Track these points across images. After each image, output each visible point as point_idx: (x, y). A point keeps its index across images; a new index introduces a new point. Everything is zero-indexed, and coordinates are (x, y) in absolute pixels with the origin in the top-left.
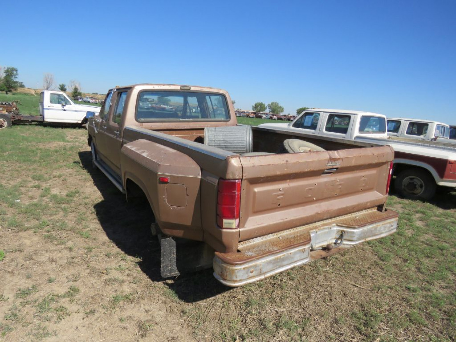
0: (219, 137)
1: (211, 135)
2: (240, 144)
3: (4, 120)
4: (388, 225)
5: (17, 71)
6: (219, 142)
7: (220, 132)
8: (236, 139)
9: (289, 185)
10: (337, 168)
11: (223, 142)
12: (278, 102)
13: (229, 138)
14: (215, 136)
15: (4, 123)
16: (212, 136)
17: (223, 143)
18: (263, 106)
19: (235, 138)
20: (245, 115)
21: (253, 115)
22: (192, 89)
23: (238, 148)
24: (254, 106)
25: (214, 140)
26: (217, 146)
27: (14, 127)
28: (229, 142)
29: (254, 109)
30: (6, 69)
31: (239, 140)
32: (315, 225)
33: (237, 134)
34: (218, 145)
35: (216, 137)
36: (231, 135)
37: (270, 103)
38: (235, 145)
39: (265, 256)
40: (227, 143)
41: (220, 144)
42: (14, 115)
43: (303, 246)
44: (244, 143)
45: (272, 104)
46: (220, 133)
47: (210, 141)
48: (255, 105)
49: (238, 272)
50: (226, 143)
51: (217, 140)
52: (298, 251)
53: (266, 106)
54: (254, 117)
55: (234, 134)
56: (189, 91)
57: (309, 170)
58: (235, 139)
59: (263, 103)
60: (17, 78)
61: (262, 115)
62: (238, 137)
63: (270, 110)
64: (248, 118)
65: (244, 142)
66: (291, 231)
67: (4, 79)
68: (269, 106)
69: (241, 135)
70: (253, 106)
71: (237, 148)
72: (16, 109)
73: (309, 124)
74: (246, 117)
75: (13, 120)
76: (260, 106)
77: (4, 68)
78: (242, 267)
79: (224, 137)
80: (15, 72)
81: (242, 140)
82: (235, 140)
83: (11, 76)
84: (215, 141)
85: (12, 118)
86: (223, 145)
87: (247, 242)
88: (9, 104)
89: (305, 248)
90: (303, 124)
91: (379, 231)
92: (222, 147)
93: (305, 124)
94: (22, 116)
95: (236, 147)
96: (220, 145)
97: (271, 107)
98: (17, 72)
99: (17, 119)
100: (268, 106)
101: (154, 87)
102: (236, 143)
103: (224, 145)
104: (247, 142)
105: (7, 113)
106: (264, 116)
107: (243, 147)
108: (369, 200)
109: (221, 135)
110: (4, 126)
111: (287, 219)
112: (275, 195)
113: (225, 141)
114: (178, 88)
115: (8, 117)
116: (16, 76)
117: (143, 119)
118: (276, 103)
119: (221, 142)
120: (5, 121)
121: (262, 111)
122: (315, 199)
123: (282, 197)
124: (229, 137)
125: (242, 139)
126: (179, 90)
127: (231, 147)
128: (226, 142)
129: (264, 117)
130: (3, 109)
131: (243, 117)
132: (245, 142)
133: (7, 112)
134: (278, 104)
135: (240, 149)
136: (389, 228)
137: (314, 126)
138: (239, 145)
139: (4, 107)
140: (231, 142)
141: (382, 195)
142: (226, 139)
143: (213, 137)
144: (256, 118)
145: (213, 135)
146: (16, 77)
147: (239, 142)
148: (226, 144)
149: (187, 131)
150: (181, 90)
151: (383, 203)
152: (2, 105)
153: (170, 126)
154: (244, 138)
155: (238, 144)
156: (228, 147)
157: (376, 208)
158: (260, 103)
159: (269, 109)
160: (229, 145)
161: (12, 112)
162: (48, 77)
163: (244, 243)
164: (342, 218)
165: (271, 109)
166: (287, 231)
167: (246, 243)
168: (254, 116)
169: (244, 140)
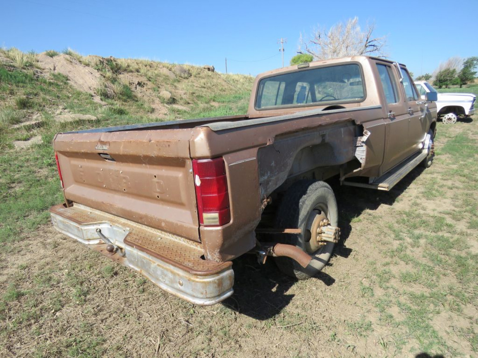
22: (311, 65)
30: (465, 61)
56: (307, 68)
67: (461, 72)
77: (464, 59)
83: (470, 67)
112: (79, 170)
122: (104, 186)
126: (296, 70)
136: (172, 281)
146: (474, 68)
150: (299, 70)
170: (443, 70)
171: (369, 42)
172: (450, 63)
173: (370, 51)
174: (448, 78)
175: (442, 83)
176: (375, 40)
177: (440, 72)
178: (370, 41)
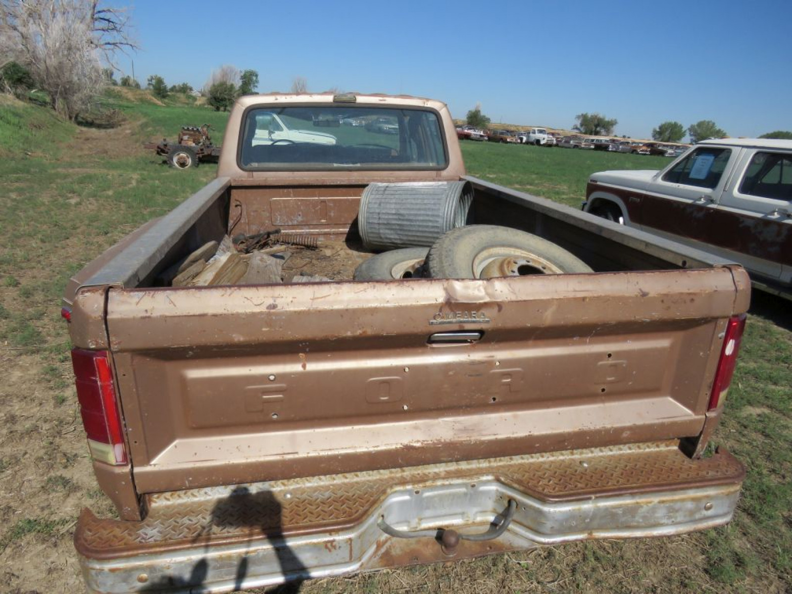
0: (388, 206)
1: (374, 201)
2: (430, 224)
3: (187, 156)
4: (690, 505)
5: (257, 76)
6: (386, 217)
7: (392, 194)
8: (422, 212)
9: (304, 366)
10: (481, 332)
11: (395, 217)
12: (713, 121)
13: (408, 209)
14: (380, 204)
15: (188, 160)
16: (375, 203)
17: (395, 219)
18: (677, 130)
19: (419, 209)
20: (629, 148)
21: (645, 148)
22: (361, 100)
23: (425, 232)
24: (658, 130)
25: (377, 211)
26: (384, 224)
27: (201, 166)
28: (407, 217)
29: (657, 136)
30: (242, 74)
31: (428, 215)
32: (426, 472)
33: (426, 201)
34: (385, 222)
35: (382, 205)
36: (413, 201)
37: (695, 123)
38: (419, 226)
39: (184, 549)
40: (403, 220)
41: (390, 222)
42: (203, 147)
43: (327, 534)
44: (437, 222)
45: (700, 124)
46: (392, 197)
47: (371, 213)
48: (660, 128)
49: (97, 575)
50: (400, 219)
51: (384, 212)
52: (307, 545)
53: (684, 130)
54: (648, 153)
55: (419, 201)
56: (352, 105)
57: (359, 332)
58: (419, 213)
59: (679, 123)
60: (256, 86)
61: (665, 149)
62: (429, 206)
63: (693, 138)
64: (634, 156)
65: (437, 219)
66: (334, 479)
67: (239, 90)
68: (692, 129)
69: (435, 204)
70: (655, 131)
71: (422, 232)
72: (207, 138)
73: (702, 176)
74: (629, 152)
75: (201, 156)
76: (671, 130)
77: (241, 72)
78: (107, 566)
79: (398, 206)
80: (254, 78)
81: (433, 216)
82: (420, 215)
83: (250, 84)
84: (379, 214)
85: (200, 152)
86: (394, 224)
87: (182, 495)
88: (198, 129)
89: (334, 541)
90: (688, 174)
91: (644, 517)
92: (394, 227)
93: (693, 175)
94: (214, 150)
95: (421, 229)
96: (388, 224)
97: (695, 131)
98: (257, 78)
99: (206, 153)
100: (690, 130)
101: (276, 99)
102: (423, 221)
103: (398, 225)
104: (445, 220)
105: (194, 145)
106: (670, 151)
107: (436, 230)
108: (628, 424)
109: (394, 201)
110: (187, 166)
111: (297, 453)
112: (257, 390)
113: (399, 214)
114: (329, 99)
115: (192, 151)
116: (256, 84)
117: (255, 165)
118: (708, 122)
119: (391, 217)
120: (188, 158)
121: (674, 141)
122: (406, 408)
123: (281, 396)
124: (409, 206)
125: (436, 213)
126: (331, 103)
127: (411, 229)
128: (402, 218)
129: (670, 154)
130: (189, 138)
131: (624, 152)
132: (440, 220)
133: (194, 142)
134: (714, 124)
135: (430, 235)
136: (692, 513)
137: (712, 180)
138: (427, 227)
139: (190, 135)
140: (411, 218)
141: (689, 411)
142: (402, 212)
143: (376, 206)
144: (651, 155)
145: (378, 202)
146: (254, 86)
147: (427, 218)
148: (400, 222)
149: (344, 190)
150: (336, 104)
151: (697, 435)
152: (187, 132)
153: (305, 178)
154: (439, 209)
155: (425, 224)
156: (405, 228)
157: (679, 441)
158: (672, 125)
159: (691, 135)
160: (407, 225)
161: (201, 144)
162: (299, 84)
163: (171, 495)
164: (531, 460)
165: (695, 135)
166: (320, 479)
167: (179, 496)
168: (647, 151)
169: (438, 216)
170: (217, 83)
171: (99, 12)
172: (225, 74)
173: (103, 30)
174: (226, 97)
175: (219, 102)
176: (109, 11)
177: (214, 85)
178: (100, 9)
